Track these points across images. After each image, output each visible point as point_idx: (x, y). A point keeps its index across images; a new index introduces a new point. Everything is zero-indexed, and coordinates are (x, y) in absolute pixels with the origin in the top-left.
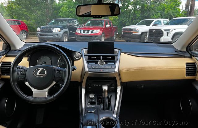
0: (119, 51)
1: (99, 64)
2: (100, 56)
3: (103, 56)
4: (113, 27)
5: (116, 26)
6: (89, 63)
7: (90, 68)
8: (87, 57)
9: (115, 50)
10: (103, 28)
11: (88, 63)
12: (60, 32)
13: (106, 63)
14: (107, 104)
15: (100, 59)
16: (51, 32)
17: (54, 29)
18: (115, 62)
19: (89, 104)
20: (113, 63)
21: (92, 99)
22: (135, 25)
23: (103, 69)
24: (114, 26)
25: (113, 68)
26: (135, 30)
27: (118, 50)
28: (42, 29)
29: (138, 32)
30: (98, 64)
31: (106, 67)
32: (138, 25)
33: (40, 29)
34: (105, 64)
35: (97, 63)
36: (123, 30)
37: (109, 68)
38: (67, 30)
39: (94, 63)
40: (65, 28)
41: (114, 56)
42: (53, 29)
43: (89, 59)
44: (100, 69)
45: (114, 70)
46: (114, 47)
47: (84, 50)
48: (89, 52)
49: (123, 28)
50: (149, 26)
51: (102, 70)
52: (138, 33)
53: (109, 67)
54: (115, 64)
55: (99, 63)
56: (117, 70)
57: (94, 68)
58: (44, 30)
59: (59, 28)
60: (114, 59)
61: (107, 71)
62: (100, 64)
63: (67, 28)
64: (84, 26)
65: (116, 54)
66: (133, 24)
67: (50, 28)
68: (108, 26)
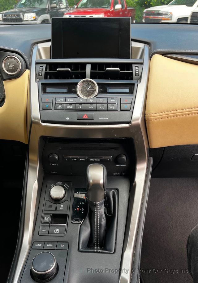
0: (147, 48)
1: (79, 92)
2: (83, 66)
3: (94, 66)
4: (128, 9)
5: (132, 8)
6: (48, 90)
7: (47, 106)
8: (43, 69)
9: (134, 44)
10: (109, 12)
11: (44, 87)
12: (35, 20)
13: (103, 89)
14: (100, 225)
15: (83, 76)
16: (21, 20)
17: (26, 15)
18: (134, 85)
19: (47, 219)
20: (127, 90)
21: (57, 201)
22: (167, 4)
23: (92, 113)
24: (129, 7)
25: (127, 106)
26: (166, 14)
27: (141, 45)
28: (5, 16)
29: (171, 18)
30: (75, 92)
31: (102, 104)
32: (172, 4)
33: (2, 16)
34: (100, 92)
35: (71, 89)
36: (144, 16)
37: (111, 107)
38: (47, 16)
39: (65, 90)
40: (45, 13)
41: (129, 66)
42: (23, 16)
43: (48, 76)
44: (80, 113)
45: (128, 114)
46: (132, 36)
47: (41, 46)
48: (55, 52)
49: (145, 10)
50: (192, 6)
51: (85, 117)
52: (171, 20)
53: (113, 104)
54: (131, 92)
55: (78, 88)
56: (137, 114)
57: (60, 107)
58: (9, 18)
59: (33, 12)
60: (130, 76)
61: (106, 119)
62: (82, 92)
63: (47, 14)
64: (77, 8)
65: (135, 58)
66: (163, 4)
67: (18, 13)
68: (118, 7)
